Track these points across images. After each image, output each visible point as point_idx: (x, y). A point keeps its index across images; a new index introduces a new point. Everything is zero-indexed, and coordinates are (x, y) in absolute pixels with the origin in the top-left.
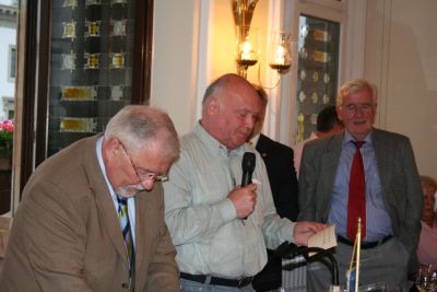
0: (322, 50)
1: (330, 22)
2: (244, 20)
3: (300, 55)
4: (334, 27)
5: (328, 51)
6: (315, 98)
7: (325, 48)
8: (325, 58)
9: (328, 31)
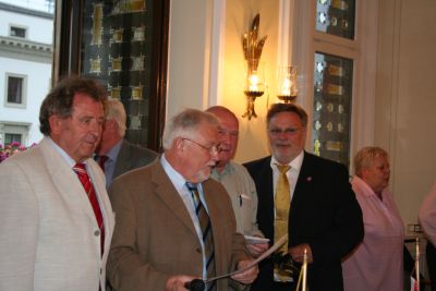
0: (338, 84)
1: (344, 59)
2: (253, 55)
3: (316, 88)
4: (348, 64)
5: (343, 85)
6: (330, 127)
7: (340, 81)
8: (340, 90)
9: (343, 66)
